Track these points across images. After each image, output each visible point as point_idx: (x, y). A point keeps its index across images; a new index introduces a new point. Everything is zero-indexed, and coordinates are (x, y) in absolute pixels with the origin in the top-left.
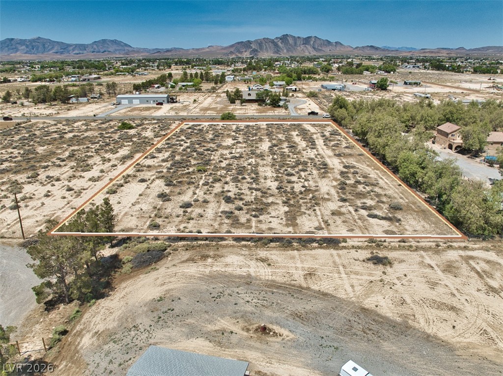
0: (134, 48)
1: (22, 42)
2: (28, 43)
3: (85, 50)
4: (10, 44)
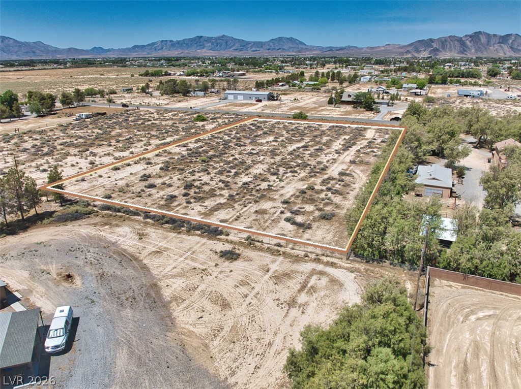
0: (308, 46)
1: (209, 40)
2: (213, 41)
3: (262, 47)
4: (199, 41)
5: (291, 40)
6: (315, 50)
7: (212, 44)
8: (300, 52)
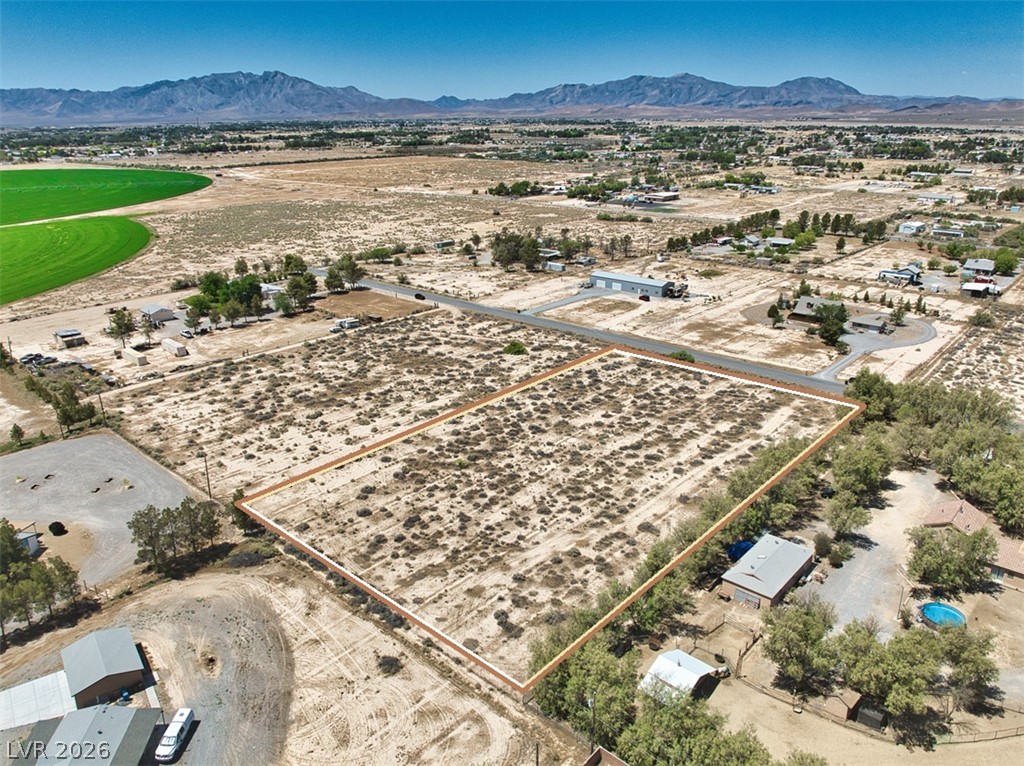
0: (864, 96)
1: (656, 83)
2: (665, 85)
3: (763, 98)
4: (636, 87)
5: (828, 84)
6: (878, 106)
7: (661, 92)
8: (842, 111)
